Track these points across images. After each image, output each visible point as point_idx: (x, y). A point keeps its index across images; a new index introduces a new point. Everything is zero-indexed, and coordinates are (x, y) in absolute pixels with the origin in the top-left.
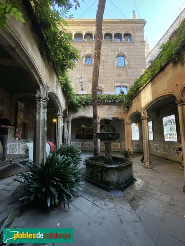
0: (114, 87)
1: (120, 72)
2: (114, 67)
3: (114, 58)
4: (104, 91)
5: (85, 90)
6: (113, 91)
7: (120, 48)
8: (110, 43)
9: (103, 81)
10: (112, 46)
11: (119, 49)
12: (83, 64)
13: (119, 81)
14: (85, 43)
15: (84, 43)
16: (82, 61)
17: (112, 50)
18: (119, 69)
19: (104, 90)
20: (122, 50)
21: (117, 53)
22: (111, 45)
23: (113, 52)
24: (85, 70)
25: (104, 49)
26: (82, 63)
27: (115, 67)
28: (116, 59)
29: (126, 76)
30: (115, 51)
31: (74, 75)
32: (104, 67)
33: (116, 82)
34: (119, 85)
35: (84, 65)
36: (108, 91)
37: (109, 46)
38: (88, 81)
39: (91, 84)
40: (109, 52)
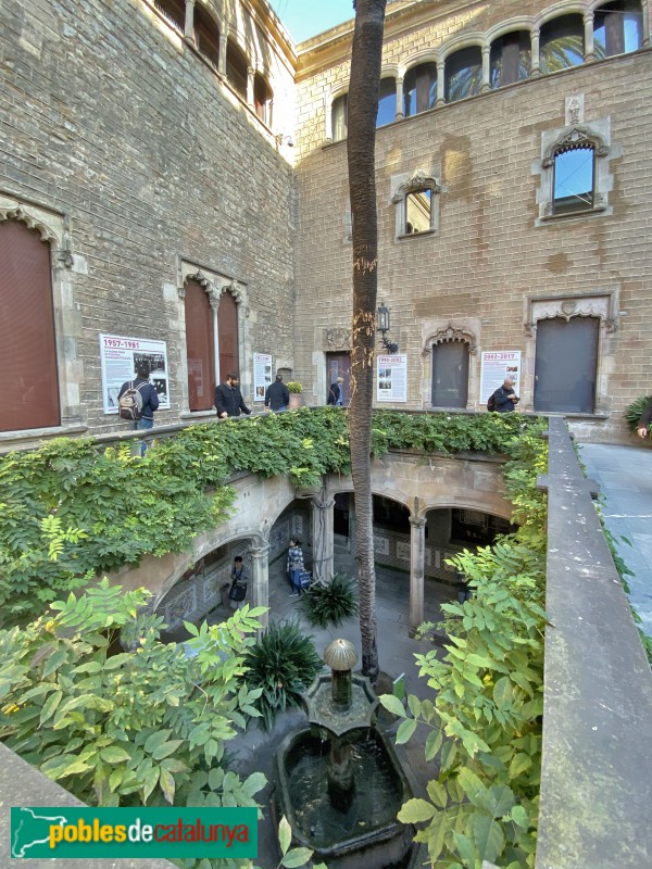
0: (528, 326)
1: (563, 244)
2: (530, 224)
3: (535, 170)
4: (479, 348)
5: (404, 351)
6: (517, 348)
7: (567, 109)
8: (514, 93)
9: (477, 300)
10: (528, 105)
11: (563, 111)
12: (397, 234)
13: (555, 294)
16: (394, 222)
17: (526, 130)
18: (558, 230)
19: (478, 342)
20: (581, 114)
21: (552, 137)
22: (523, 98)
23: (531, 138)
24: (405, 260)
25: (487, 131)
26: (393, 230)
27: (537, 223)
28: (543, 173)
29: (595, 262)
30: (542, 126)
32: (481, 232)
33: (533, 301)
34: (552, 314)
35: (400, 238)
36: (494, 348)
37: (511, 112)
38: (412, 309)
39: (423, 321)
40: (511, 143)
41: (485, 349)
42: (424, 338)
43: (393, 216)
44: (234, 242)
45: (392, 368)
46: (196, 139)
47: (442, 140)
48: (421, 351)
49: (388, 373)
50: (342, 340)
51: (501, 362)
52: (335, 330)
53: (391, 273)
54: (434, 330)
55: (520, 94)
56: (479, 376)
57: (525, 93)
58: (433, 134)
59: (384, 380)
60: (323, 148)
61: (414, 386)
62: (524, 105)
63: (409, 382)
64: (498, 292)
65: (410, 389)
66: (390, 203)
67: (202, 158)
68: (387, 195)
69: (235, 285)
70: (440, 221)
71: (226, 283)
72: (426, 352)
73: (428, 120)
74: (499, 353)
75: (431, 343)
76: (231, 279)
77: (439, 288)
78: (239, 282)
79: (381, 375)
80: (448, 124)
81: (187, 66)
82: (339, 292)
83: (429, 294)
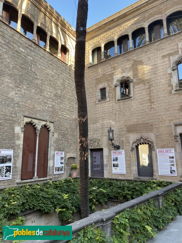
0: (176, 137)
2: (170, 93)
3: (170, 71)
4: (155, 147)
5: (123, 148)
6: (172, 147)
8: (158, 43)
9: (152, 125)
10: (163, 47)
11: (178, 48)
12: (117, 98)
14: (118, 59)
15: (116, 60)
16: (116, 94)
17: (164, 57)
19: (155, 145)
21: (174, 58)
22: (162, 45)
23: (166, 59)
24: (121, 109)
25: (149, 58)
26: (115, 97)
27: (173, 92)
31: (106, 121)
32: (150, 97)
33: (176, 125)
35: (118, 100)
36: (162, 147)
37: (157, 50)
38: (125, 129)
39: (130, 135)
40: (159, 62)
41: (158, 148)
42: (131, 143)
43: (115, 91)
44: (49, 107)
45: (118, 157)
46: (34, 72)
47: (132, 62)
48: (130, 149)
49: (116, 159)
50: (96, 143)
51: (166, 154)
52: (94, 139)
53: (116, 114)
54: (135, 139)
55: (160, 44)
56: (157, 161)
57: (162, 43)
58: (128, 60)
59: (115, 163)
60: (88, 67)
61: (128, 166)
62: (162, 47)
63: (126, 164)
64: (161, 121)
65: (127, 167)
66: (114, 87)
67: (37, 78)
68: (112, 84)
69: (48, 123)
70: (134, 93)
71: (44, 123)
72: (132, 149)
73: (126, 55)
74: (164, 150)
75: (134, 145)
76: (46, 121)
77: (135, 120)
78: (50, 122)
79: (114, 160)
80: (134, 56)
81: (32, 49)
82: (95, 123)
83: (131, 123)
